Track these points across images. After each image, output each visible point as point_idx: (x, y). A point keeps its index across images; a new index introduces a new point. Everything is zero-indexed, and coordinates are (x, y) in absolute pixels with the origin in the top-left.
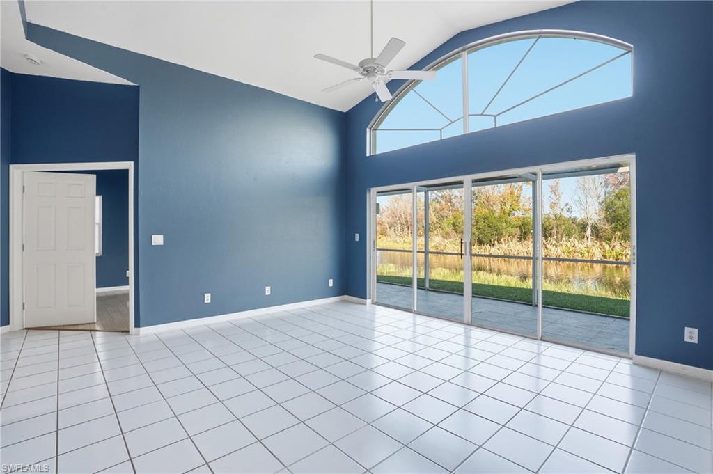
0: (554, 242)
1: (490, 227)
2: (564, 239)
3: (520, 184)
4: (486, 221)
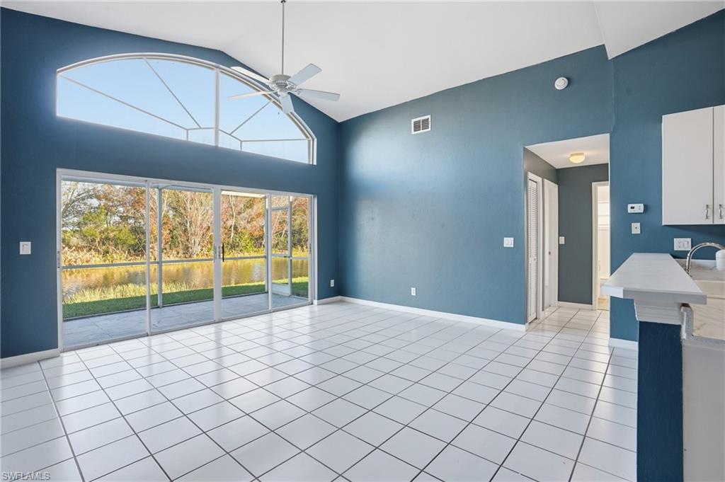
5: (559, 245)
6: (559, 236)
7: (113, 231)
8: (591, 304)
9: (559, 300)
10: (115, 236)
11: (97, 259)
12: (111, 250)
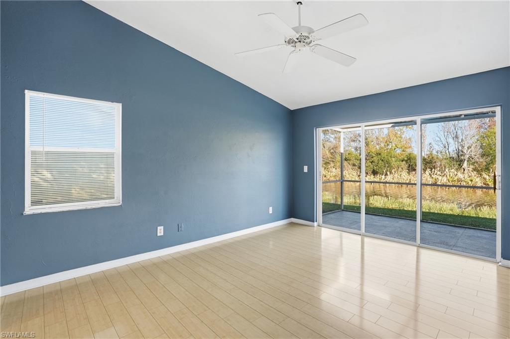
0: (439, 173)
1: (382, 161)
2: (447, 170)
3: (401, 128)
4: (379, 156)
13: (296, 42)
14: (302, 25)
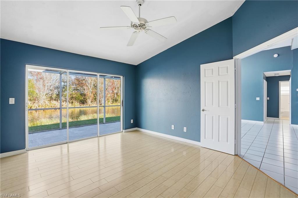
5: (267, 100)
6: (267, 97)
7: (74, 95)
8: (278, 118)
9: (267, 117)
10: (75, 96)
11: (70, 105)
12: (74, 102)
13: (137, 27)
14: (141, 17)
